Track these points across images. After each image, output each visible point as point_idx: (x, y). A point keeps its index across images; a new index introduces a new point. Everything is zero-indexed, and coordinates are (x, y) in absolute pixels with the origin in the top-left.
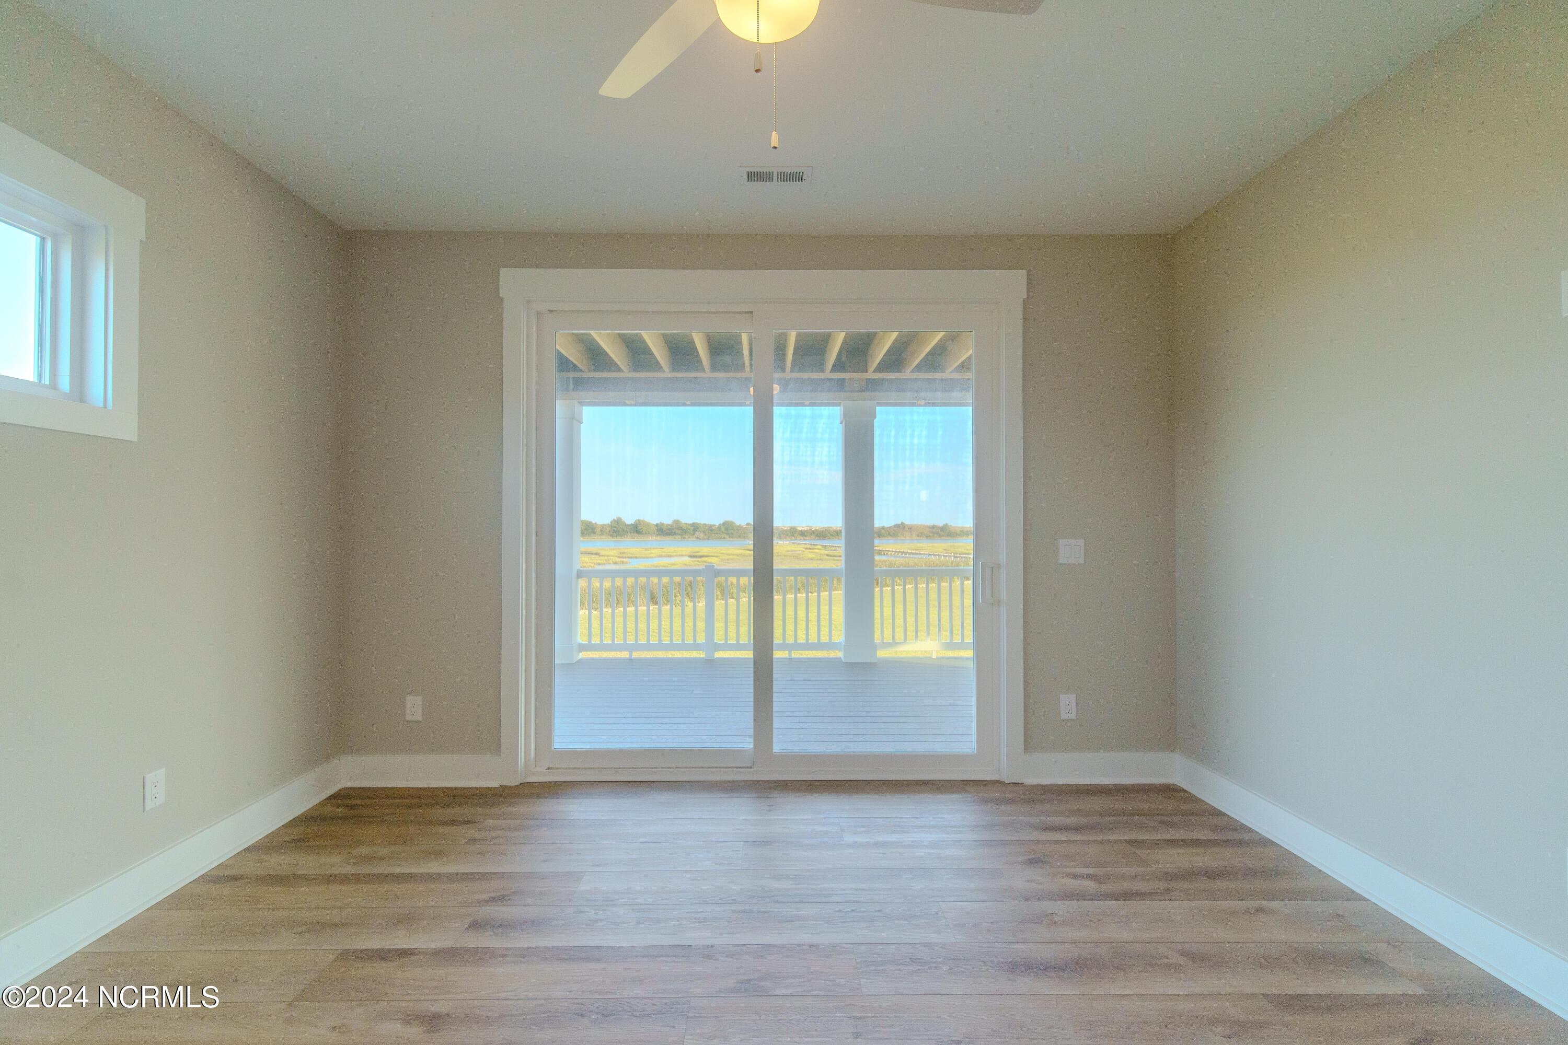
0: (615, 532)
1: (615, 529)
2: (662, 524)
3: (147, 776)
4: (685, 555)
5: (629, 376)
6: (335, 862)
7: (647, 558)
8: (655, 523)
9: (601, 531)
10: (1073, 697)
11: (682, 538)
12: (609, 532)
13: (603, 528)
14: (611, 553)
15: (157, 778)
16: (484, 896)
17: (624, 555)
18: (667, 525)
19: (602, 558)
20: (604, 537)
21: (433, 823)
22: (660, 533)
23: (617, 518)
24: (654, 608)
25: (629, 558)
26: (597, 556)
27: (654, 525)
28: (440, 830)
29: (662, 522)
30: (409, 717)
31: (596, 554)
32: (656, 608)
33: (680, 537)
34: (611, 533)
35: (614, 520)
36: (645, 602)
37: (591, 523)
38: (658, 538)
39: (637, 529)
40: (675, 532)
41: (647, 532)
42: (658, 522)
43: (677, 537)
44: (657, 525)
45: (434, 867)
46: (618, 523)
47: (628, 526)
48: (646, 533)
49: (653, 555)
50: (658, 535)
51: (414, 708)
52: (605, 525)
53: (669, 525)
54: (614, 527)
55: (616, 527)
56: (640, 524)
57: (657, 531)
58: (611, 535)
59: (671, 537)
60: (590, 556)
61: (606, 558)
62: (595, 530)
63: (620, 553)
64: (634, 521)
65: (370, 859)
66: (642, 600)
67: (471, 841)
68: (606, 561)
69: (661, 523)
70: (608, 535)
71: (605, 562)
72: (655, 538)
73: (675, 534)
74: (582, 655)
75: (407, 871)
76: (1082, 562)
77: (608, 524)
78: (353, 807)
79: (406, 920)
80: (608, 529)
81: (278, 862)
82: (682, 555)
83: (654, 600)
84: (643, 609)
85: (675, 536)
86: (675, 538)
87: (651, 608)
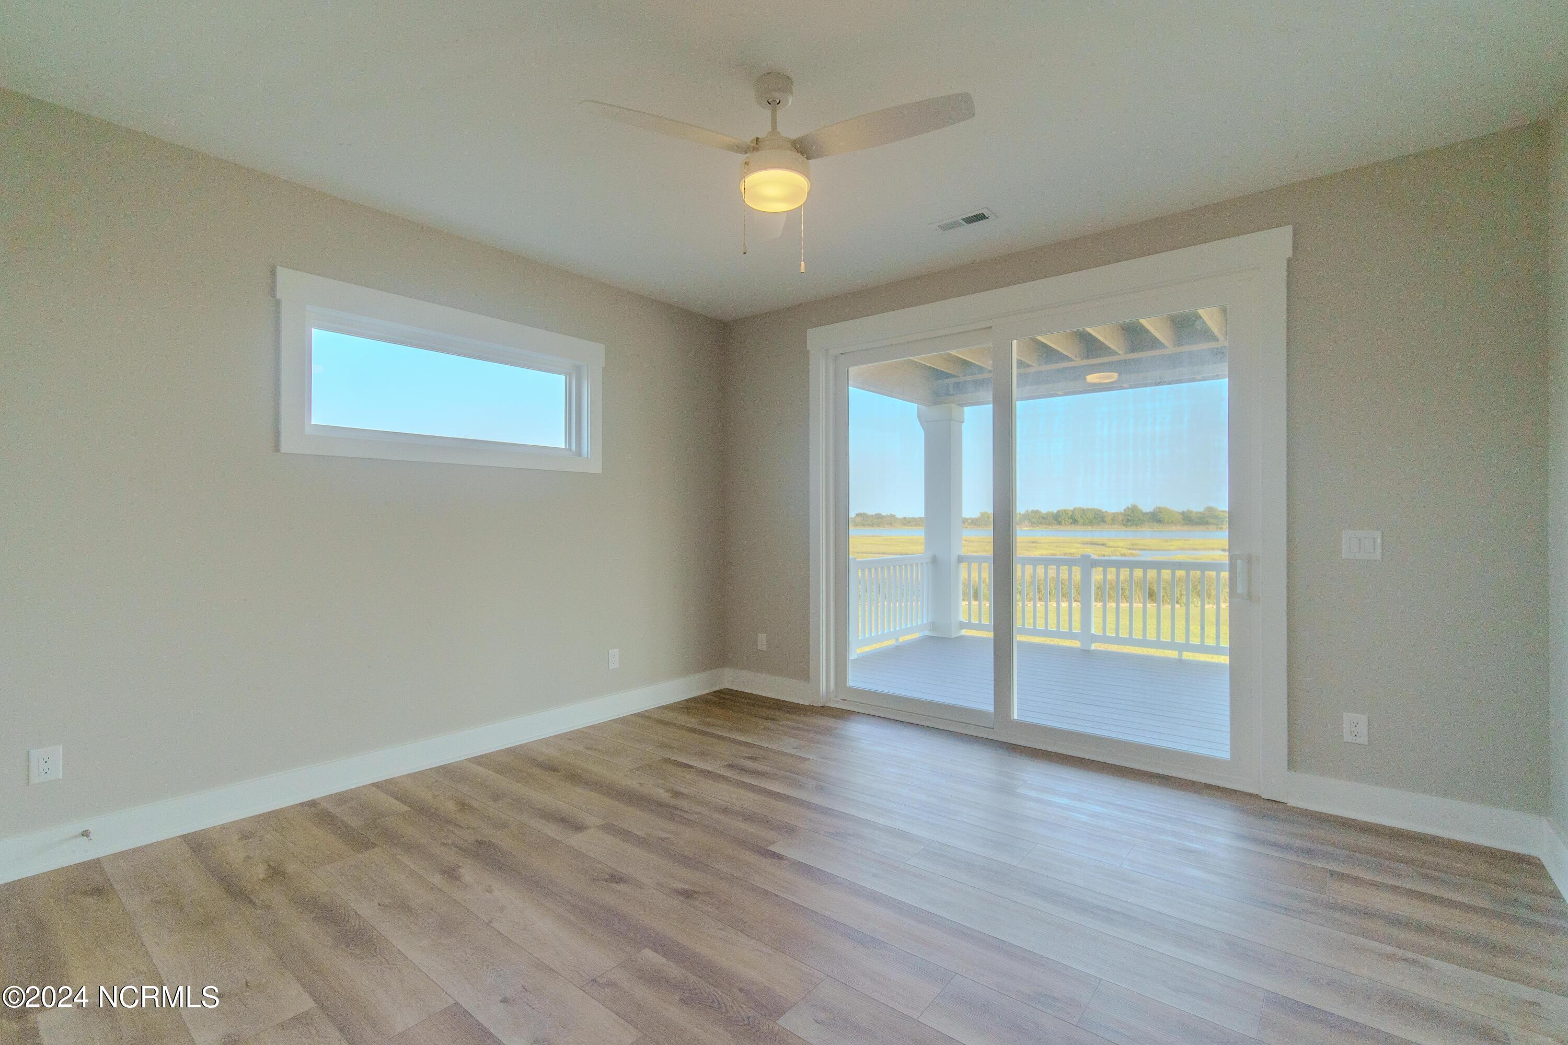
0: (1128, 521)
1: (1130, 518)
2: (1190, 512)
3: (610, 651)
4: (1217, 549)
5: (1083, 364)
6: (693, 722)
7: (1165, 550)
8: (1181, 511)
9: (1112, 519)
10: (1363, 719)
11: (1217, 528)
12: (1123, 521)
13: (1114, 517)
14: (1120, 544)
15: (614, 653)
16: (746, 755)
17: (1136, 547)
18: (1197, 513)
19: (1107, 549)
20: (1115, 526)
21: (754, 715)
22: (1187, 522)
23: (1131, 506)
24: (1152, 606)
25: (1141, 550)
26: (1104, 547)
27: (1179, 513)
28: (755, 720)
29: (1190, 509)
30: (760, 648)
31: (1103, 545)
32: (1154, 606)
33: (1215, 527)
34: (1124, 522)
35: (1128, 508)
36: (1142, 600)
37: (1100, 511)
38: (1185, 528)
39: (1157, 518)
40: (1207, 521)
41: (1170, 521)
42: (1185, 510)
43: (1211, 527)
44: (1183, 513)
45: (736, 736)
46: (1133, 511)
47: (1147, 514)
48: (1168, 523)
49: (1172, 548)
50: (1184, 524)
51: (762, 640)
52: (1118, 513)
53: (1200, 513)
54: (1128, 515)
55: (1130, 516)
56: (1160, 512)
57: (1184, 519)
58: (1124, 525)
59: (1202, 526)
60: (1093, 546)
61: (1112, 549)
62: (1106, 519)
63: (1132, 545)
64: (1153, 508)
65: (709, 724)
66: (1139, 596)
67: (766, 729)
68: (1112, 552)
69: (1188, 511)
70: (1121, 524)
71: (1110, 553)
72: (1180, 528)
73: (1207, 523)
74: (964, 632)
75: (719, 733)
76: (1379, 557)
77: (1121, 513)
78: (724, 698)
79: (701, 754)
80: (1121, 518)
81: (669, 716)
82: (1213, 549)
83: (1152, 595)
84: (1138, 606)
85: (1207, 526)
86: (1207, 528)
87: (1149, 605)
